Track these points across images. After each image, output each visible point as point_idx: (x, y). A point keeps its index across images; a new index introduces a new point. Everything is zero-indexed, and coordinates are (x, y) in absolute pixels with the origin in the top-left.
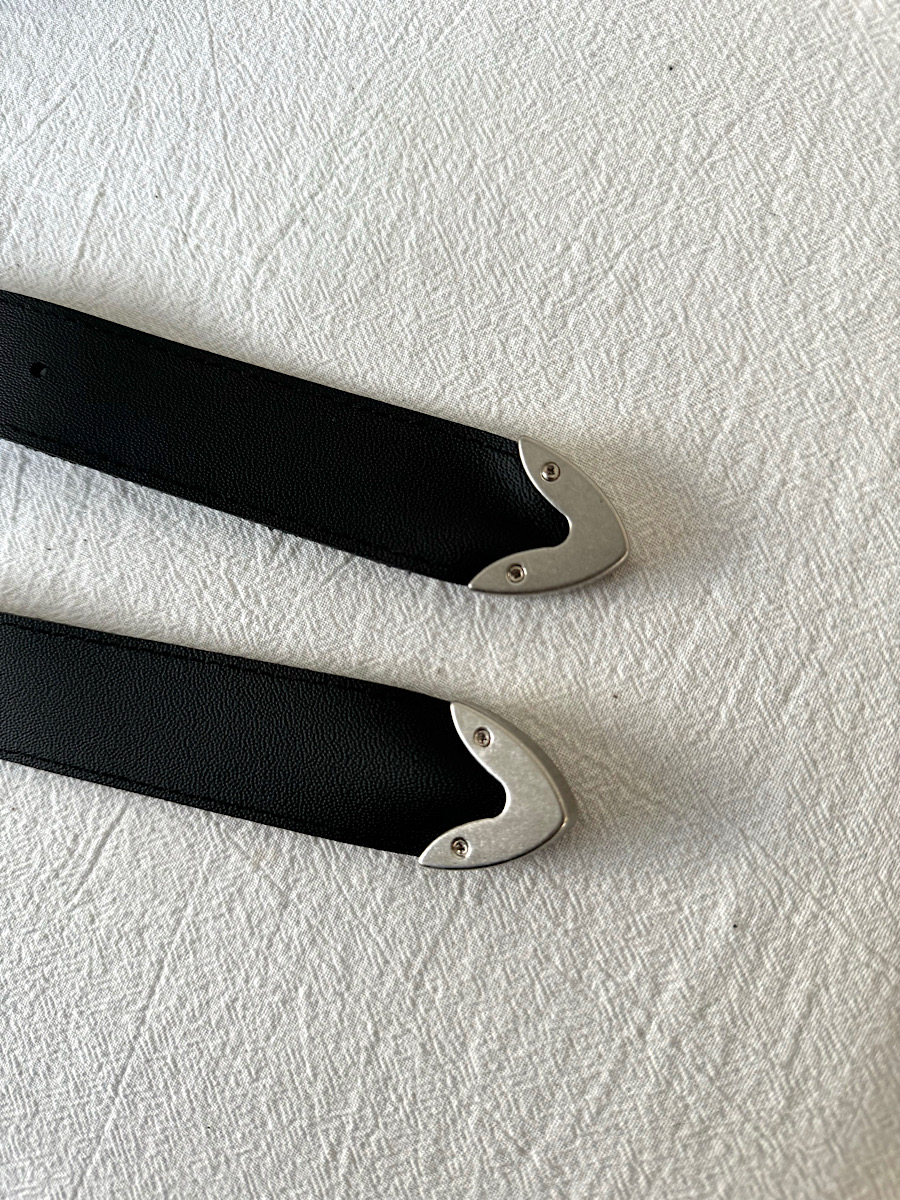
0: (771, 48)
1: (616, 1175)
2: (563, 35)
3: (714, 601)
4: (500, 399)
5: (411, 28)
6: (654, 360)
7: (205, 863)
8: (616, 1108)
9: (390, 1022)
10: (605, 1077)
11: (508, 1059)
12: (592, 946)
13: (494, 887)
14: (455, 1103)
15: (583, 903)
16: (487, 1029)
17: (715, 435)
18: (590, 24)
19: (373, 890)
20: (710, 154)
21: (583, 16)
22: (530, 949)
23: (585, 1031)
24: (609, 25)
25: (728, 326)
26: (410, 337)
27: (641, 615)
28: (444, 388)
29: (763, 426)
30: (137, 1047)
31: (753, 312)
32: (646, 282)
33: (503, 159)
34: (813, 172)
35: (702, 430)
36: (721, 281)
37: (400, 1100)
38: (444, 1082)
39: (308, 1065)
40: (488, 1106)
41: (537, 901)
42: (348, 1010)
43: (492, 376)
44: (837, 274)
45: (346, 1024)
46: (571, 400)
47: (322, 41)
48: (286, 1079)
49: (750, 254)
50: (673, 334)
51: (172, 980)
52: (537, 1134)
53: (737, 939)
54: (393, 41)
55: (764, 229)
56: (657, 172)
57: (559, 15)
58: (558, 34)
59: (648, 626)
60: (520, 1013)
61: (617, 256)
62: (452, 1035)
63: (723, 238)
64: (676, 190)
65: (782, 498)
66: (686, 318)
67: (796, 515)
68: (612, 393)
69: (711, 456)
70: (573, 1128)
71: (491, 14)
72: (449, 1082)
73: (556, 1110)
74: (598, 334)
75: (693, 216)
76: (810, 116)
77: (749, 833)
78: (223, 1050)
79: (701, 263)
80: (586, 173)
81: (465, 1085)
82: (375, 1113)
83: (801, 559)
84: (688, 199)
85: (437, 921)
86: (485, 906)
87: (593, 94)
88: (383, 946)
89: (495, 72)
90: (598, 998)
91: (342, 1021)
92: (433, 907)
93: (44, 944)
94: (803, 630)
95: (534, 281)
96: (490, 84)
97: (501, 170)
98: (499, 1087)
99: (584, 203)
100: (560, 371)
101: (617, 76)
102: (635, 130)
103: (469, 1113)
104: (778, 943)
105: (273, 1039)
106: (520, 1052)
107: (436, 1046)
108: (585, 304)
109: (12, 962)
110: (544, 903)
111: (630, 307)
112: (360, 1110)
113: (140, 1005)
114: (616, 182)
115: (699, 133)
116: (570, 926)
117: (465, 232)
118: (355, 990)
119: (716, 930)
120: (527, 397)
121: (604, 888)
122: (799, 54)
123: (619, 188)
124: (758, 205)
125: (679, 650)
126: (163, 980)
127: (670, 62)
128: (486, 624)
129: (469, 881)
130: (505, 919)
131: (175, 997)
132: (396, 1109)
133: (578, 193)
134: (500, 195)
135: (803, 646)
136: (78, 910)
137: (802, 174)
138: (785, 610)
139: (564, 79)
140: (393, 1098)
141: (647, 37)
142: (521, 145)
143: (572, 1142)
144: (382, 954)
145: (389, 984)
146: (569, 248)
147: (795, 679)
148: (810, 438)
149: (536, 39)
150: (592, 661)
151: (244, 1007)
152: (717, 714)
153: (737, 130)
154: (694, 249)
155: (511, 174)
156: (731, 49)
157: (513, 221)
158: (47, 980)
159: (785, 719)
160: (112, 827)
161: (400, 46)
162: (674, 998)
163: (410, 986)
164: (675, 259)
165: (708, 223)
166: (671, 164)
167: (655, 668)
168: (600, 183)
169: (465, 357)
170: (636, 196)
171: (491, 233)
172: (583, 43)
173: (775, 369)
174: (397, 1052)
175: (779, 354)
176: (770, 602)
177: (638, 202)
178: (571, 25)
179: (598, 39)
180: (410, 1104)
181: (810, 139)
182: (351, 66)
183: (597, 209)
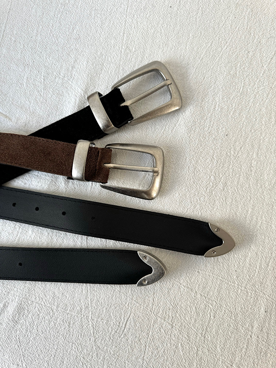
0: (247, 130)
1: (251, 365)
2: (202, 128)
3: (252, 249)
4: (201, 211)
5: (166, 127)
6: (232, 200)
7: (152, 322)
8: (249, 352)
9: (200, 346)
10: (245, 347)
11: (226, 348)
12: (238, 321)
13: (217, 314)
14: (216, 359)
15: (235, 313)
16: (220, 343)
17: (247, 214)
18: (208, 125)
19: (191, 320)
20: (238, 154)
21: (206, 124)
22: (226, 325)
23: (240, 339)
24: (212, 125)
25: (247, 192)
26: (178, 199)
27: (238, 253)
28: (188, 209)
29: (256, 212)
30: (143, 365)
31: (251, 188)
32: (228, 183)
33: (193, 158)
34: (259, 157)
35: (244, 214)
36: (244, 182)
37: (205, 361)
38: (213, 356)
39: (184, 360)
40: (223, 358)
41: (226, 315)
42: (190, 346)
43: (198, 206)
44: (266, 179)
45: (190, 349)
46: (216, 210)
47: (145, 131)
48: (179, 364)
49: (249, 176)
50: (236, 194)
51: (149, 349)
52: (234, 361)
53: (266, 314)
54: (163, 131)
55: (251, 170)
56: (227, 159)
57: (200, 123)
58: (201, 128)
59: (240, 255)
60: (227, 338)
61: (221, 178)
62: (213, 346)
63: (243, 173)
64: (232, 163)
65: (262, 226)
66: (238, 190)
67: (265, 229)
68: (225, 208)
69: (247, 219)
70: (241, 358)
71: (185, 123)
72: (214, 355)
73: (237, 356)
74: (220, 195)
75: (236, 169)
76: (257, 145)
77: (265, 293)
78: (164, 361)
79: (239, 178)
80: (212, 160)
81: (218, 355)
82: (200, 366)
83: (267, 238)
84: (235, 165)
85: (206, 323)
86: (216, 318)
87: (211, 142)
88: (196, 331)
89: (188, 137)
90: (241, 331)
91: (189, 348)
92: (205, 321)
93: (116, 348)
94: (269, 252)
95: (204, 185)
96: (187, 140)
97: (193, 160)
98: (225, 354)
99: (212, 167)
100: (213, 204)
101: (215, 137)
102: (221, 150)
103: (219, 361)
104: (274, 313)
105: (175, 356)
106: (228, 346)
107: (210, 349)
108: (216, 189)
109: (108, 354)
110: (228, 315)
111: (225, 189)
112: (197, 366)
113: (142, 356)
114: (218, 162)
115: (235, 150)
116: (234, 318)
117: (187, 175)
118: (191, 341)
119: (262, 313)
120: (207, 210)
121: (239, 309)
122: (253, 131)
123: (220, 163)
124: (249, 165)
125: (247, 259)
126: (147, 350)
127: (226, 134)
128: (206, 260)
129: (212, 314)
130: (220, 320)
131: (151, 353)
132: (204, 364)
133: (211, 165)
134: (193, 166)
135: (270, 255)
136: (123, 339)
137: (257, 158)
138: (265, 248)
139: (204, 139)
140: (203, 362)
141: (220, 128)
142: (197, 154)
143: (241, 361)
144: (196, 332)
145: (198, 338)
146: (210, 177)
147: (269, 262)
148: (266, 213)
149: (196, 129)
150: (230, 265)
151: (167, 351)
152: (256, 271)
153: (242, 149)
154: (237, 176)
155: (195, 161)
156: (239, 130)
157: (197, 172)
158: (118, 356)
159: (269, 270)
160: (128, 318)
161: (165, 132)
162: (256, 328)
163: (203, 338)
164: (233, 178)
165: (239, 170)
166: (230, 157)
167: (243, 264)
168: (215, 162)
169: (191, 202)
170: (223, 165)
171: (193, 175)
172: (207, 130)
173: (257, 200)
174: (202, 352)
175: (257, 196)
176: (263, 247)
177: (224, 166)
178: (203, 126)
179: (210, 129)
180: (207, 362)
181: (258, 150)
182: (154, 137)
183: (215, 168)
